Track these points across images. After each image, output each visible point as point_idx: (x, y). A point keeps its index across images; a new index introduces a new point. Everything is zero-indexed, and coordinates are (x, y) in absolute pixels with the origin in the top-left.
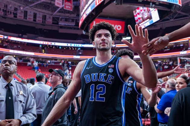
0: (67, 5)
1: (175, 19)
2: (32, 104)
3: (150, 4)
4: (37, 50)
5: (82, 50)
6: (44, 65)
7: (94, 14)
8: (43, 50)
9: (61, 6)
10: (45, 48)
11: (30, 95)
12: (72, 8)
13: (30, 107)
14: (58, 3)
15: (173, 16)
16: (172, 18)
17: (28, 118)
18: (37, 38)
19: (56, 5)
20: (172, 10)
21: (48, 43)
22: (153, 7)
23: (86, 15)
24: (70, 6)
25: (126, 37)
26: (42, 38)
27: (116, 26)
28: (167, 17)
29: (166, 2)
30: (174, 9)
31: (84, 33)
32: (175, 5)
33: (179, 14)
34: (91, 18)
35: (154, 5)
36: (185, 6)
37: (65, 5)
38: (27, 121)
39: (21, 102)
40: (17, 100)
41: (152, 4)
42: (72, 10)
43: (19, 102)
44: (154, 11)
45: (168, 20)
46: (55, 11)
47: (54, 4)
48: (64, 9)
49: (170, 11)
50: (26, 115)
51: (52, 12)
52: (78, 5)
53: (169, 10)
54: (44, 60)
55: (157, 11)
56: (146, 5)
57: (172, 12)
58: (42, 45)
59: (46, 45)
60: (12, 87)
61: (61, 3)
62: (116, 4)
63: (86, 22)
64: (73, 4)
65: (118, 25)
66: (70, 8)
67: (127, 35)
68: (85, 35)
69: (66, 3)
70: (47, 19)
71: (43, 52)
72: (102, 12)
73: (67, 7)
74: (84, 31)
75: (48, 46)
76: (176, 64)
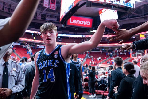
0: (52, 6)
1: (129, 18)
2: (22, 77)
3: (111, 7)
4: (30, 37)
5: (61, 39)
6: (35, 47)
7: (71, 13)
8: (34, 37)
9: (48, 7)
10: (36, 36)
11: (21, 71)
12: (55, 8)
13: (20, 80)
14: (46, 5)
15: (128, 16)
16: (128, 17)
17: (18, 88)
18: (30, 29)
19: (44, 5)
20: (128, 12)
21: (38, 33)
22: (114, 9)
23: (65, 13)
24: (54, 7)
25: (93, 31)
26: (34, 29)
27: (86, 22)
28: (124, 17)
29: (124, 6)
30: (130, 11)
31: (63, 26)
32: (130, 9)
33: (133, 14)
34: (68, 15)
35: (114, 8)
36: (138, 9)
37: (51, 6)
38: (17, 91)
39: (13, 76)
40: (11, 75)
41: (113, 7)
42: (55, 10)
43: (12, 76)
44: (114, 12)
45: (125, 19)
46: (43, 10)
47: (43, 5)
48: (50, 8)
49: (127, 12)
50: (17, 86)
51: (41, 11)
52: (59, 6)
53: (125, 12)
54: (34, 44)
55: (116, 12)
56: (109, 8)
57: (128, 13)
58: (34, 34)
59: (36, 34)
60: (8, 65)
61: (48, 4)
62: (87, 6)
63: (65, 19)
64: (56, 6)
65: (87, 21)
66: (54, 8)
67: (94, 29)
68: (63, 28)
69: (51, 4)
70: (37, 16)
71: (34, 39)
72: (76, 11)
73: (52, 7)
74: (63, 25)
75: (38, 34)
76: (129, 51)
